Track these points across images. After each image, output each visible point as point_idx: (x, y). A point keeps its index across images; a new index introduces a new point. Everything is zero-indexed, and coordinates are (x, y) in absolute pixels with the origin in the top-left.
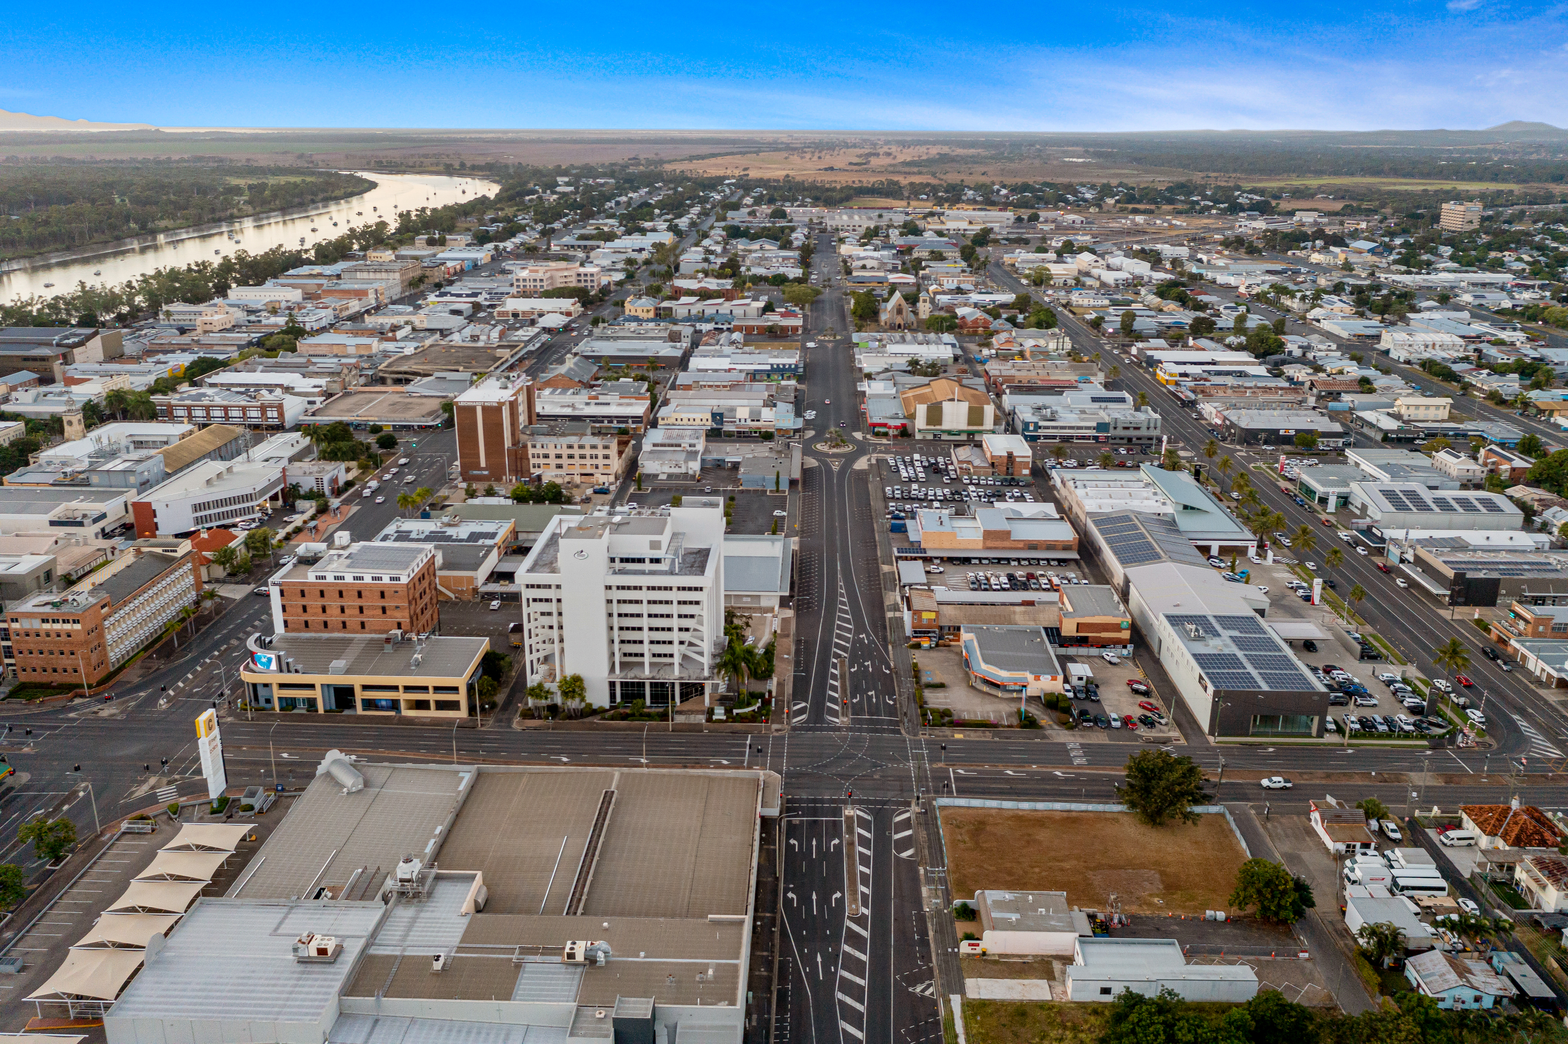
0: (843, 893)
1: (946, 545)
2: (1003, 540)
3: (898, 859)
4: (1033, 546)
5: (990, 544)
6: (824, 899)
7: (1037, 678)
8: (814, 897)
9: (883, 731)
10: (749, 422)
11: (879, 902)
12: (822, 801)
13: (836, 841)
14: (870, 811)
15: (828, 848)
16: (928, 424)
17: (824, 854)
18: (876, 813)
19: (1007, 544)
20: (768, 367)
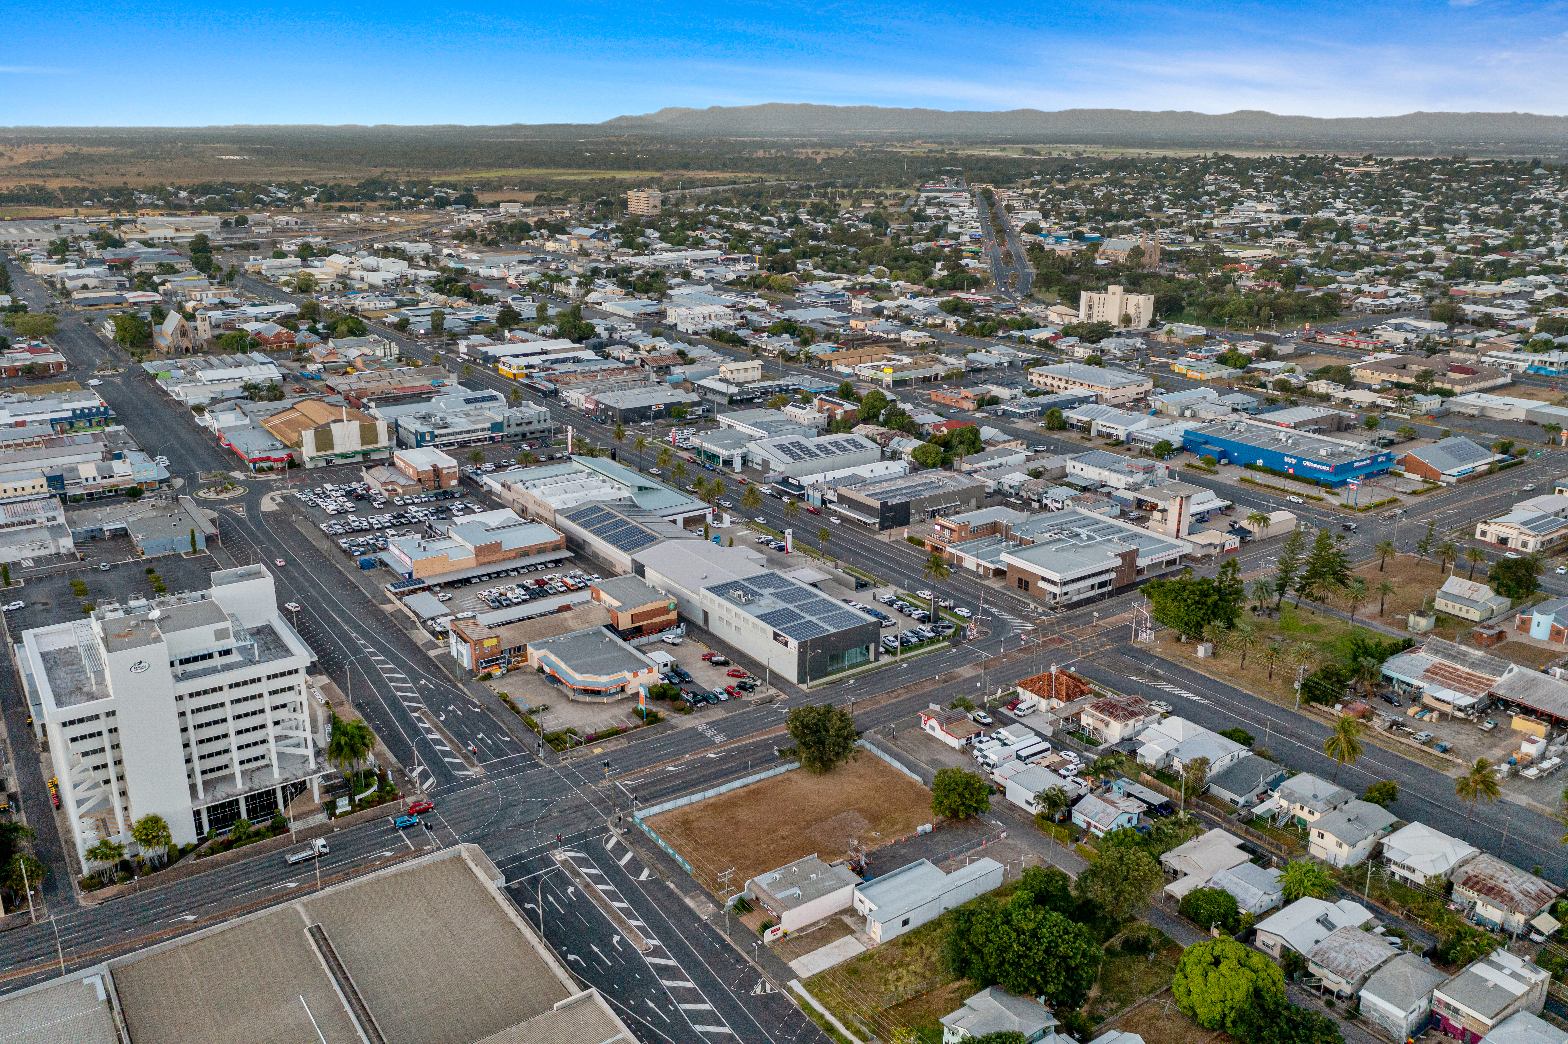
0: (618, 934)
1: (440, 570)
2: (495, 552)
3: (641, 883)
4: (524, 553)
5: (483, 559)
6: (608, 948)
7: (636, 675)
8: (596, 950)
9: (523, 769)
10: (99, 480)
11: (657, 927)
12: (523, 856)
13: (571, 889)
14: (579, 849)
15: (569, 898)
16: (318, 450)
17: (569, 906)
18: (586, 848)
19: (499, 556)
20: (69, 414)
